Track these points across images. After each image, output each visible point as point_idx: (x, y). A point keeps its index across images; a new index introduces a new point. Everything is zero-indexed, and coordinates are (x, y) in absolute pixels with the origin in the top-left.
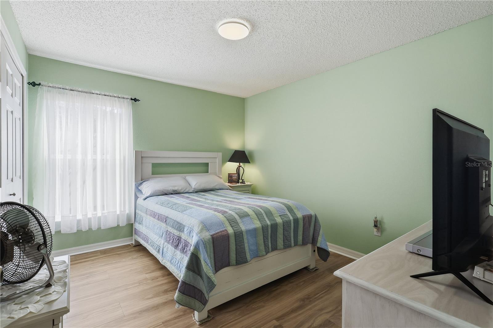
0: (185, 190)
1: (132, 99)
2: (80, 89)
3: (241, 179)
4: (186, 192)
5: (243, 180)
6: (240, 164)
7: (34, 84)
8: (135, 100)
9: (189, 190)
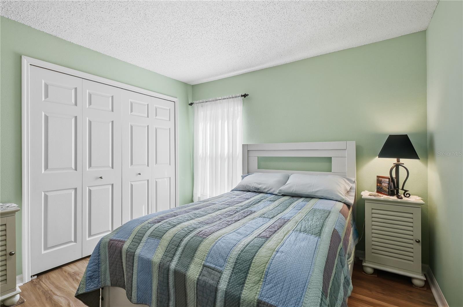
0: (269, 190)
1: (242, 96)
2: (211, 100)
3: (403, 189)
4: (271, 192)
5: (406, 191)
6: (398, 161)
7: (191, 104)
8: (245, 96)
9: (274, 191)
